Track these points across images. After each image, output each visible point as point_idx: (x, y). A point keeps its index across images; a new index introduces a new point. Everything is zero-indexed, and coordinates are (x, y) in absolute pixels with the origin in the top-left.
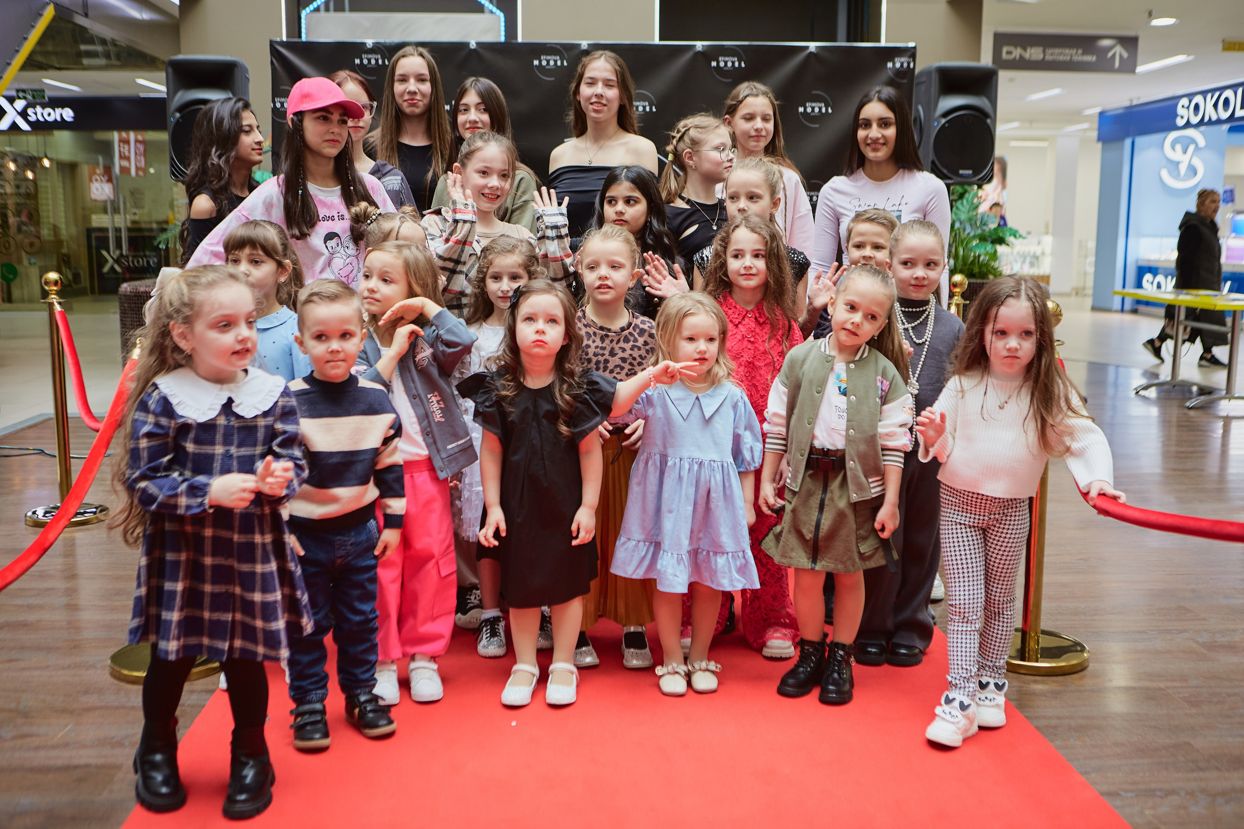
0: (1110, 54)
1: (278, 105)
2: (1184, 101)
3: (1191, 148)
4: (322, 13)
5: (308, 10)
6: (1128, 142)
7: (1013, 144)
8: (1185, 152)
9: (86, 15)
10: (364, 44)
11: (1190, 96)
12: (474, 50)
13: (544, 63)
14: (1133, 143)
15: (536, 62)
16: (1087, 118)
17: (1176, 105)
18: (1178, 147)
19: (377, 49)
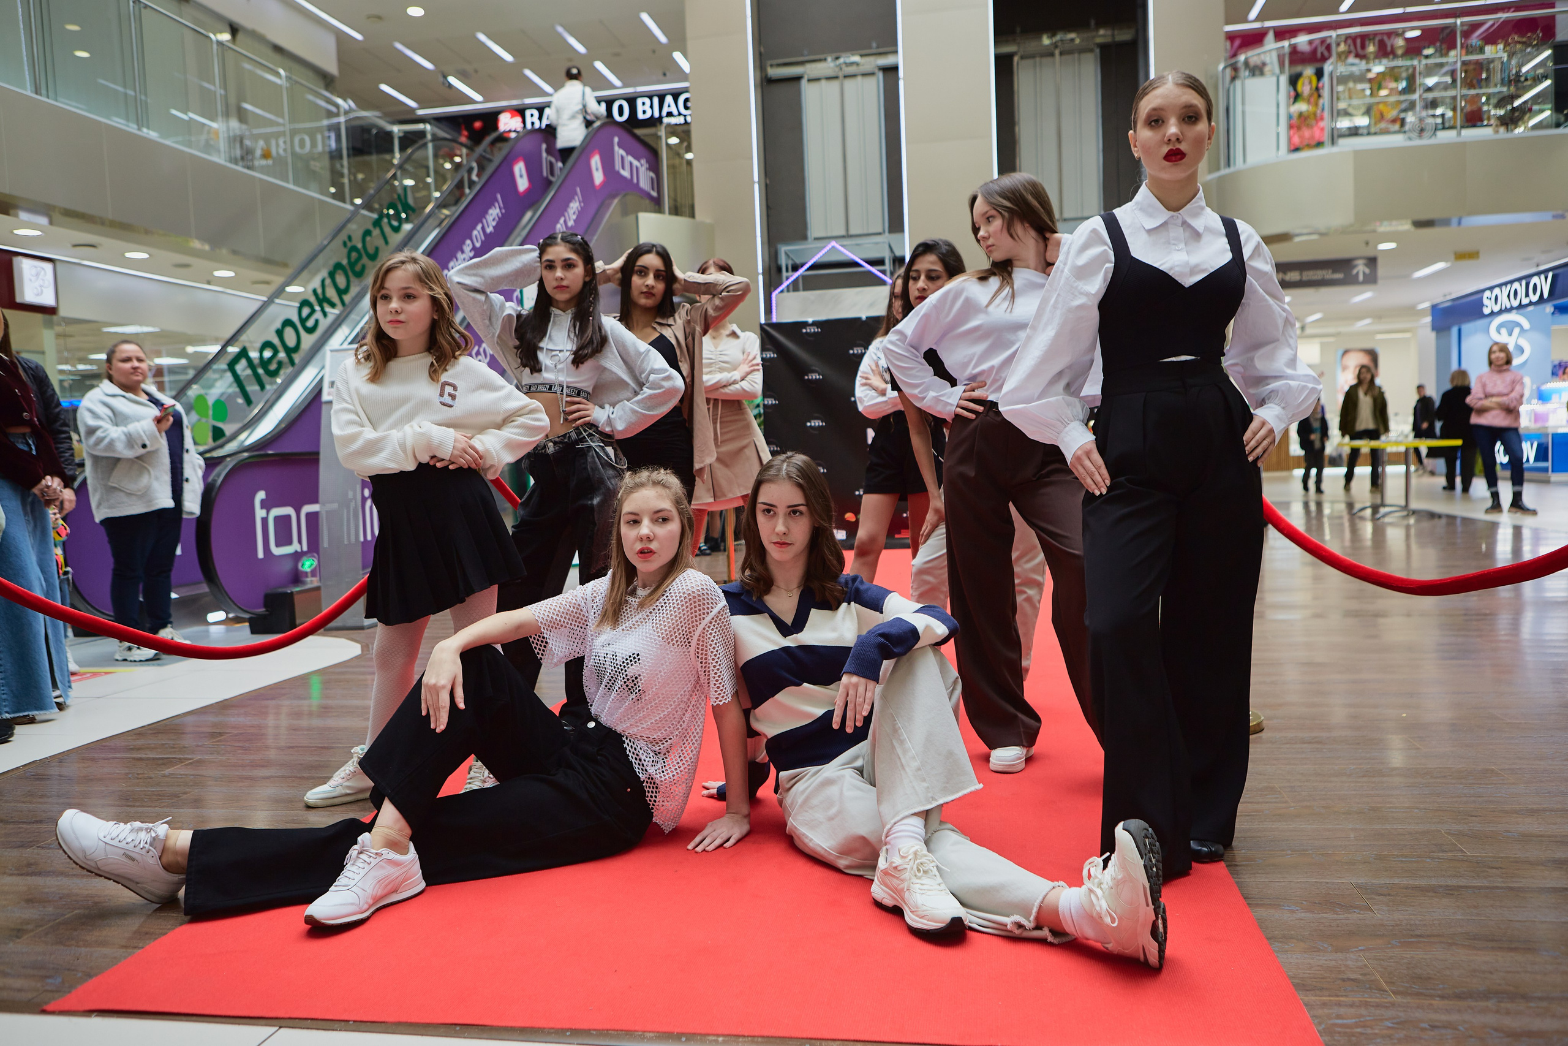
0: (1355, 272)
2: (1487, 294)
3: (1517, 331)
4: (785, 294)
5: (776, 292)
6: (1454, 331)
7: (1379, 337)
8: (1510, 334)
10: (807, 322)
11: (1491, 289)
12: (865, 321)
14: (1460, 331)
16: (1422, 313)
17: (1481, 299)
18: (1504, 331)
19: (815, 324)
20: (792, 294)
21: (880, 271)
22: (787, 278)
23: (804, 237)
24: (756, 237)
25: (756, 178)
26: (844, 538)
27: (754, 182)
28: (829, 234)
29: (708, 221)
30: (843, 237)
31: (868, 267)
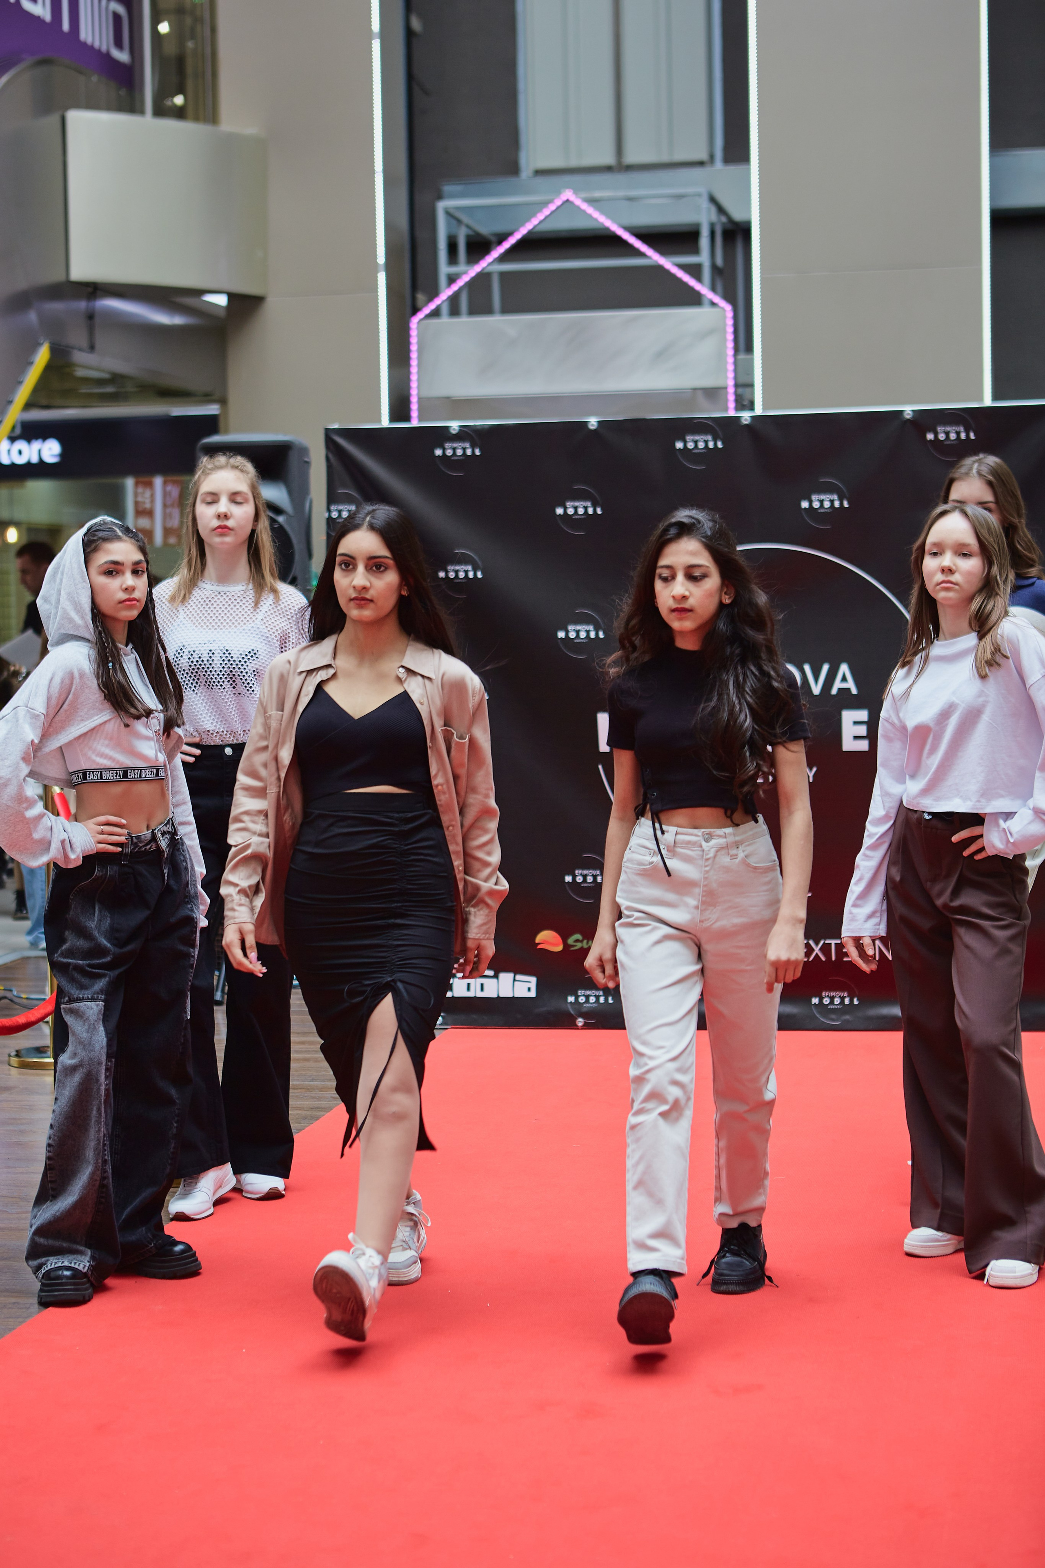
1: (335, 515)
4: (445, 319)
5: (421, 315)
9: (92, 348)
10: (447, 428)
12: (596, 431)
13: (690, 445)
15: (679, 445)
19: (464, 434)
20: (465, 320)
21: (682, 267)
22: (452, 280)
23: (513, 169)
24: (373, 172)
25: (376, 26)
26: (533, 994)
27: (370, 35)
28: (573, 163)
29: (250, 130)
30: (608, 169)
31: (654, 257)
